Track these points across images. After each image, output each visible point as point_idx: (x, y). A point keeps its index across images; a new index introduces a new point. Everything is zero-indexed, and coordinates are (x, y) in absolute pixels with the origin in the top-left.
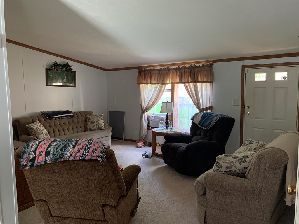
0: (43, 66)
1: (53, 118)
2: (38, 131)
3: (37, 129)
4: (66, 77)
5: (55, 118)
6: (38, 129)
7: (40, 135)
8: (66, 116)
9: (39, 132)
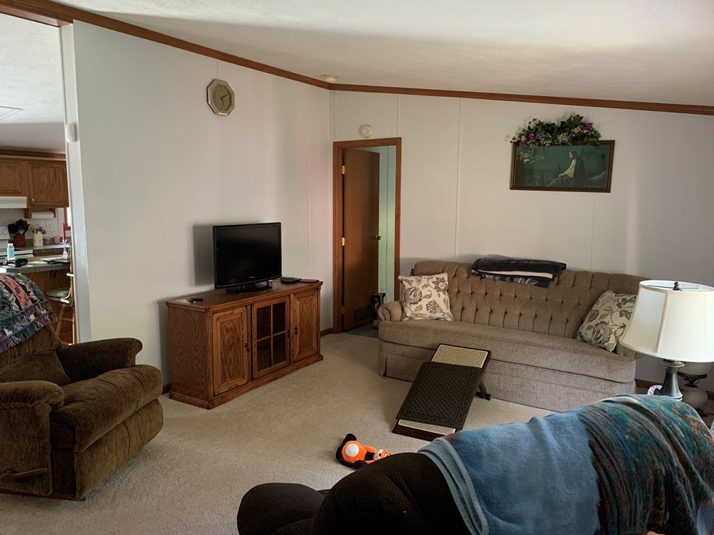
0: (508, 136)
1: (487, 276)
2: (411, 294)
3: (413, 289)
4: (574, 162)
5: (491, 277)
6: (413, 291)
7: (408, 305)
8: (526, 278)
9: (412, 297)
